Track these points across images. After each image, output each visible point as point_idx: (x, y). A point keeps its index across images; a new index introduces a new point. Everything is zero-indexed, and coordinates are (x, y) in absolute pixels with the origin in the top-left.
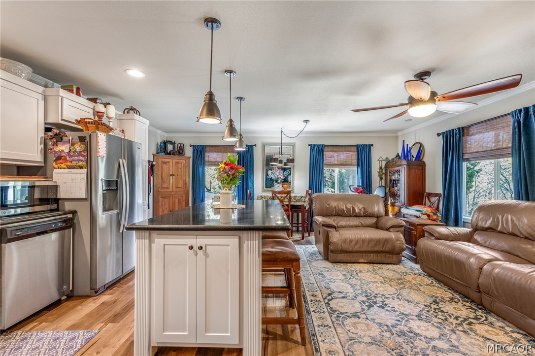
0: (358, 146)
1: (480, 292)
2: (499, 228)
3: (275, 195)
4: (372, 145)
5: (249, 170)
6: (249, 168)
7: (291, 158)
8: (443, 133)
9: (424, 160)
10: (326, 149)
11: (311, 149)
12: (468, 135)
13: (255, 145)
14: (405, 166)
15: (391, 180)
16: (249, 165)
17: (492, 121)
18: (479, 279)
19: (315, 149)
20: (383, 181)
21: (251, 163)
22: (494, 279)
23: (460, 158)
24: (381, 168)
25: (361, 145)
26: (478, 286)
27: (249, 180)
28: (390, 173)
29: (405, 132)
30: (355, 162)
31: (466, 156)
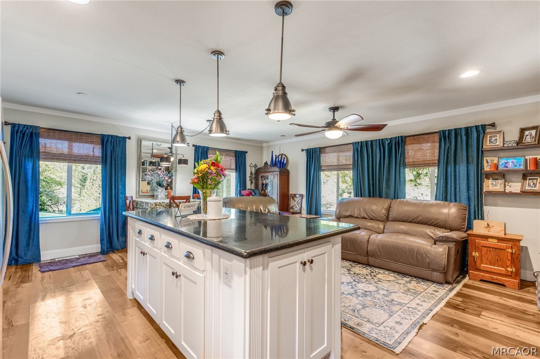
0: (236, 151)
1: (368, 256)
2: (355, 216)
3: (173, 200)
4: (247, 152)
5: (119, 169)
6: (119, 167)
7: (183, 158)
8: (307, 150)
9: (288, 168)
10: (209, 152)
11: (196, 150)
12: (324, 153)
13: (129, 138)
14: (278, 173)
15: (263, 184)
16: (119, 163)
17: (340, 146)
18: (368, 248)
19: (200, 151)
20: (253, 185)
21: (123, 161)
22: (378, 246)
23: (319, 168)
24: (251, 173)
25: (239, 151)
26: (367, 252)
27: (120, 183)
28: (262, 178)
29: (271, 144)
30: (233, 166)
31: (323, 168)
